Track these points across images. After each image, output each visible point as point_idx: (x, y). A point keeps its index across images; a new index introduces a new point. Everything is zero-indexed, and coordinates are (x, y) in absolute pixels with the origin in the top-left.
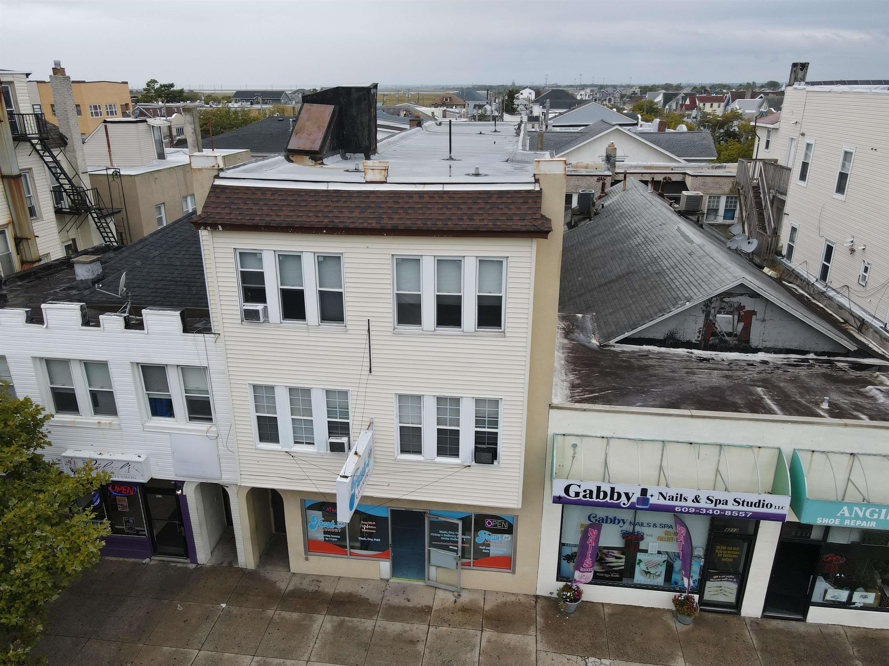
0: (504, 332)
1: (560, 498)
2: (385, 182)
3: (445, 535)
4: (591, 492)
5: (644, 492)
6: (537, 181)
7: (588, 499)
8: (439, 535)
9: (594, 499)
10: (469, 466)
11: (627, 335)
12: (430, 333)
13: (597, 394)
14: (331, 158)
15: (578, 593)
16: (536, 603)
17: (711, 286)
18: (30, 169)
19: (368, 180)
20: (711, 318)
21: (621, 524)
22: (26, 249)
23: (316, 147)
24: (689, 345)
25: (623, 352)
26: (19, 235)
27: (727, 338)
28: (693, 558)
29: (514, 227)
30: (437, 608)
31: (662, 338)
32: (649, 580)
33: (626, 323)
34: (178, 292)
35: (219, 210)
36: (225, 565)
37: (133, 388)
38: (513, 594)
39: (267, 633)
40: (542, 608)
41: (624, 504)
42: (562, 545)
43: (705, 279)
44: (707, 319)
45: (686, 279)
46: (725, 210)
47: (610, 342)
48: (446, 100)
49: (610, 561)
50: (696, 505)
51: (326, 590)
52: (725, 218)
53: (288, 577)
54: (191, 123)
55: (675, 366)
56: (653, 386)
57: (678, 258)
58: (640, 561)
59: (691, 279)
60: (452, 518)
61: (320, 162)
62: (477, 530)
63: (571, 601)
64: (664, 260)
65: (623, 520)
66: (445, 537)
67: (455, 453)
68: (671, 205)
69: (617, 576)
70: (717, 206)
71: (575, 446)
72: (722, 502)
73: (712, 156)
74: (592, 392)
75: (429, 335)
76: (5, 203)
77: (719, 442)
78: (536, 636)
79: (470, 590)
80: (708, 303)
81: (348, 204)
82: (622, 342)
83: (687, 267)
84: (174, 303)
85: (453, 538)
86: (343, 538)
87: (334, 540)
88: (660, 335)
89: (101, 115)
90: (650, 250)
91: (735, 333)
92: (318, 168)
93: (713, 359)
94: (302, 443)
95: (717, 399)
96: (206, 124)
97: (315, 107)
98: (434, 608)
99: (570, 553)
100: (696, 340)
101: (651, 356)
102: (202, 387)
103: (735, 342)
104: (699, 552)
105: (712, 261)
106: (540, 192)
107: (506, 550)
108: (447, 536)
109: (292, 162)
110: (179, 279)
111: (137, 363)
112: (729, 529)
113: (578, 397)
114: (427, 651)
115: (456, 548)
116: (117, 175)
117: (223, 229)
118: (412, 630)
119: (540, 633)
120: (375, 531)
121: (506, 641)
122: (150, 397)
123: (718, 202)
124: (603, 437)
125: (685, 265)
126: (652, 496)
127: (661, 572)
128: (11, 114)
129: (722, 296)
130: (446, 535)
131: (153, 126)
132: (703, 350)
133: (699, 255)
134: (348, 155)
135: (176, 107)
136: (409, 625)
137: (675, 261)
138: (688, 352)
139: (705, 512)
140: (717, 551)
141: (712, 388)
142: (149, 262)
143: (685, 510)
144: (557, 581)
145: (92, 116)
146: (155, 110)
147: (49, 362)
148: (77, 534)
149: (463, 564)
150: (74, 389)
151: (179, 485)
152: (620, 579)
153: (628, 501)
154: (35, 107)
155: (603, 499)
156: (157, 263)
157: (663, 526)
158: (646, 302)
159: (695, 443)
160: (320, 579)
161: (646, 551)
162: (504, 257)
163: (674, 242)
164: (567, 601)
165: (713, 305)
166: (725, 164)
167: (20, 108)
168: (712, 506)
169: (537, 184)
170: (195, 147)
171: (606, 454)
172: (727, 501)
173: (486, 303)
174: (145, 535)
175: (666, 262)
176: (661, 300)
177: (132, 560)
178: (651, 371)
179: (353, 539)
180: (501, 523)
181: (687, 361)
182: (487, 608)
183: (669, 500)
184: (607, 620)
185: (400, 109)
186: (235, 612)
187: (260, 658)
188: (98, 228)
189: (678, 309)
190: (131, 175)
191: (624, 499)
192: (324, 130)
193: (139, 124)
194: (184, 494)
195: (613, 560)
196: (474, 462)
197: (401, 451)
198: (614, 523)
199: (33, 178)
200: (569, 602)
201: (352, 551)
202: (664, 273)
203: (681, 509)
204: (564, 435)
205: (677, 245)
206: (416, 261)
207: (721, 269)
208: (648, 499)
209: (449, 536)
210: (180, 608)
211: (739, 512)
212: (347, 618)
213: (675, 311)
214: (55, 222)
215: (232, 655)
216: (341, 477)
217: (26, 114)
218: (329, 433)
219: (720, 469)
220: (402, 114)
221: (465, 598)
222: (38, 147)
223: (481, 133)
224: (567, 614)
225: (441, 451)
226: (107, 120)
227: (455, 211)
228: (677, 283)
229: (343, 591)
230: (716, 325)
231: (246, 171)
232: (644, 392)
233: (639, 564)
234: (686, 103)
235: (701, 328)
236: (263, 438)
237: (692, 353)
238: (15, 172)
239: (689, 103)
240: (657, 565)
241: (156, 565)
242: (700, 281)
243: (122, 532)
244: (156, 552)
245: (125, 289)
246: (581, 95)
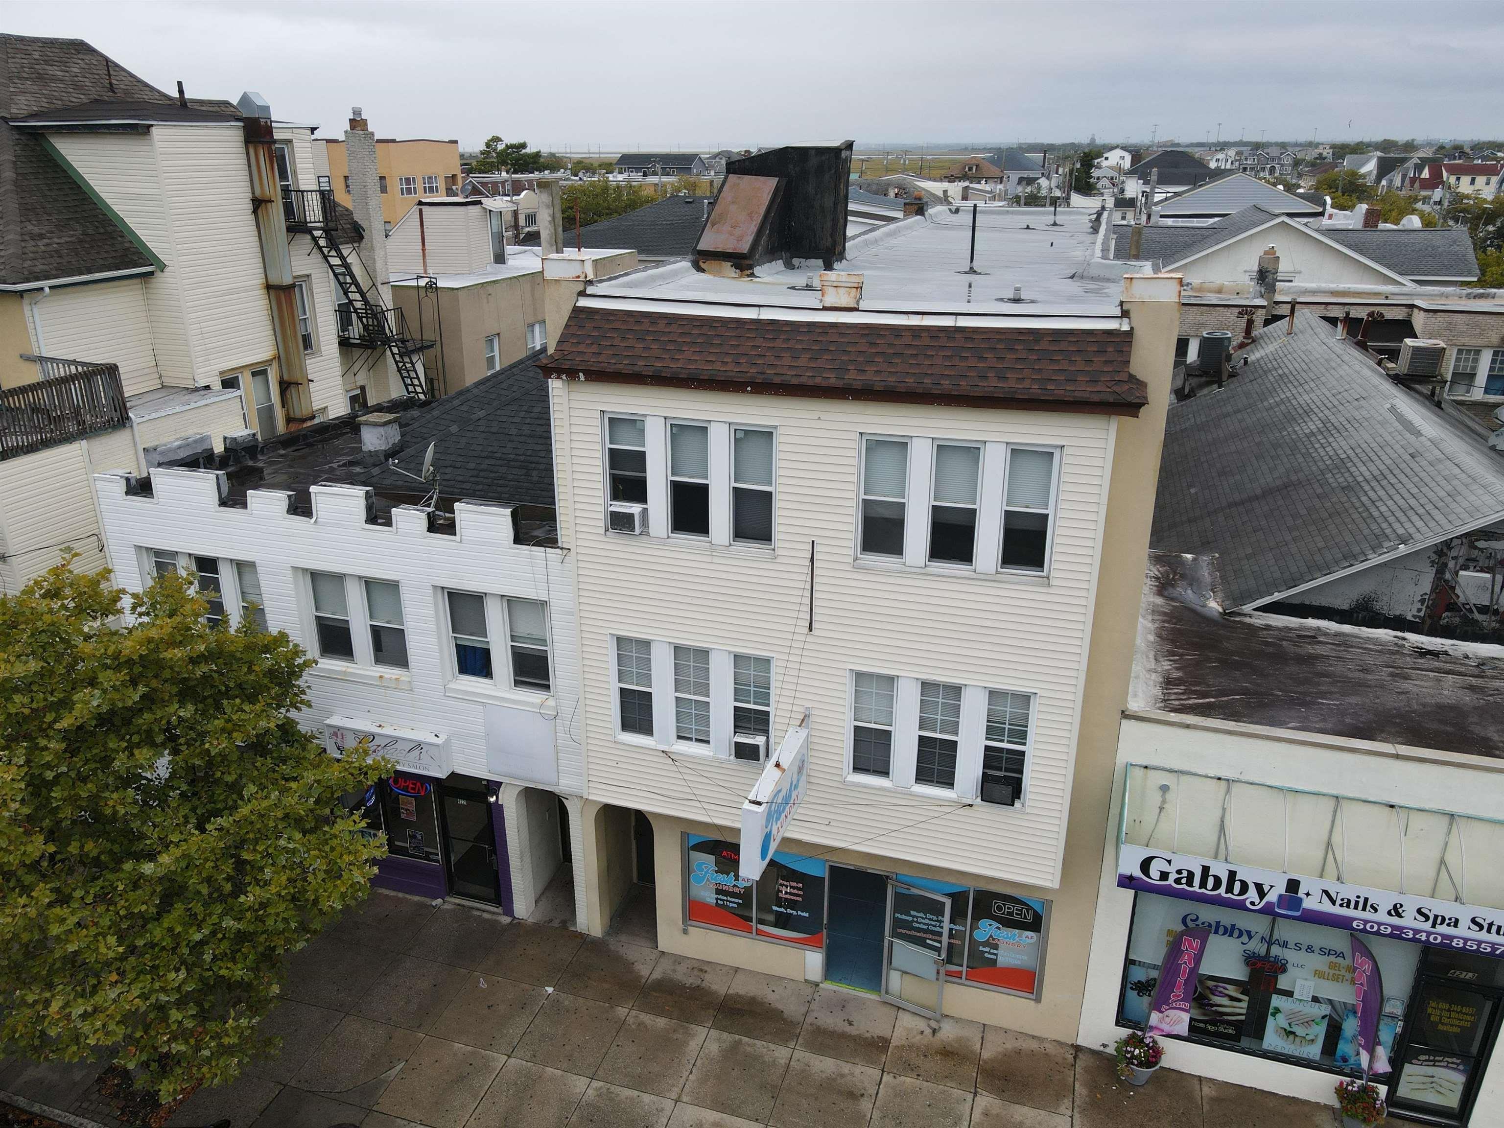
0: (1048, 578)
1: (1131, 878)
2: (856, 309)
3: (920, 920)
4: (1191, 875)
5: (1293, 885)
6: (1125, 314)
7: (1184, 886)
8: (910, 919)
9: (1196, 888)
10: (971, 805)
11: (1277, 596)
12: (918, 570)
13: (1213, 700)
14: (767, 265)
15: (1154, 1055)
16: (1075, 1058)
17: (1452, 517)
18: (308, 276)
19: (827, 305)
20: (1448, 576)
21: (1245, 938)
22: (294, 399)
23: (744, 247)
24: (1399, 623)
25: (1268, 627)
26: (286, 377)
27: (1477, 616)
28: (1382, 1017)
29: (1076, 394)
30: (897, 1044)
31: (1345, 607)
32: (1293, 1047)
33: (1277, 575)
34: (510, 477)
35: (581, 348)
36: (556, 924)
37: (433, 627)
38: (1034, 1037)
39: (614, 1047)
40: (1086, 1070)
41: (1252, 903)
42: (1129, 962)
43: (1440, 504)
44: (1439, 579)
45: (1401, 502)
46: (1489, 375)
47: (1243, 607)
48: (970, 169)
49: (1219, 1003)
50: (1395, 921)
51: (714, 987)
52: (1487, 391)
53: (653, 957)
54: (548, 207)
55: (1370, 660)
56: (1323, 694)
57: (1389, 462)
58: (1277, 1010)
59: (1413, 502)
60: (933, 891)
61: (749, 272)
62: (976, 918)
63: (1140, 1064)
64: (1360, 464)
65: (1249, 933)
66: (920, 923)
67: (947, 781)
68: (1379, 363)
69: (1231, 1031)
70: (1474, 368)
71: (1164, 789)
72: (1447, 921)
73: (1470, 274)
74: (1204, 695)
75: (915, 573)
76: (270, 327)
77: (1449, 808)
78: (1072, 1117)
79: (957, 1020)
80: (1442, 550)
81: (791, 344)
82: (1265, 609)
83: (1405, 480)
84: (503, 495)
85: (935, 926)
86: (747, 904)
87: (731, 905)
88: (1343, 603)
89: (415, 193)
90: (1333, 444)
91: (1496, 607)
92: (744, 283)
93: (1446, 653)
94: (690, 739)
95: (1449, 729)
96: (571, 208)
97: (747, 181)
98: (894, 1043)
99: (1143, 979)
100: (1414, 616)
101: (1321, 639)
102: (536, 633)
103: (1493, 624)
104: (1395, 1007)
105: (1457, 471)
106: (1130, 333)
107: (1025, 958)
108: (924, 921)
109: (703, 271)
110: (512, 457)
111: (443, 588)
112: (1458, 972)
113: (1177, 703)
114: (877, 1114)
115: (938, 945)
116: (431, 287)
117: (587, 380)
118: (852, 1074)
119: (1080, 1113)
120: (800, 899)
121: (1018, 1118)
122: (458, 642)
123: (1476, 361)
124: (1219, 779)
125: (1402, 477)
126: (1308, 894)
127: (1316, 1036)
128: (286, 190)
129: (1471, 537)
130: (922, 920)
131: (490, 211)
132: (1427, 635)
133: (1431, 458)
134: (796, 261)
135: (527, 181)
136: (849, 1066)
137: (1382, 467)
138: (1396, 637)
139: (1411, 936)
140: (1429, 1010)
141: (1440, 707)
142: (471, 428)
143: (1372, 927)
144: (1117, 1024)
145: (403, 194)
146: (495, 184)
147: (316, 576)
148: (339, 849)
149: (948, 974)
150: (347, 621)
151: (493, 787)
152: (1237, 1038)
153: (1261, 898)
154: (322, 180)
155: (1212, 890)
156: (482, 429)
157: (1326, 952)
158: (1318, 539)
159: (1401, 807)
160: (705, 968)
161: (1289, 994)
162: (1056, 447)
163: (1381, 431)
164: (1133, 1064)
165: (1453, 553)
166: (1494, 290)
167: (300, 181)
168: (1427, 926)
169: (1126, 320)
170: (551, 245)
171: (1224, 809)
172: (1457, 921)
173: (1020, 525)
174: (438, 861)
175: (1363, 469)
176: (1349, 538)
177: (417, 898)
178: (1320, 667)
179: (763, 907)
180: (1021, 910)
181: (1393, 653)
182: (986, 1055)
183: (1341, 905)
184: (1206, 1107)
185: (888, 184)
186: (567, 1003)
187: (602, 1084)
188: (399, 370)
189: (1383, 556)
190: (453, 289)
191: (1252, 894)
192: (758, 219)
193: (470, 207)
194: (500, 803)
195: (1225, 1001)
196: (979, 799)
197: (854, 768)
198: (1231, 935)
199: (311, 290)
200: (1137, 1066)
201: (761, 927)
202: (1357, 488)
203: (1365, 925)
204: (1146, 767)
205: (1389, 438)
206: (902, 446)
207: (1474, 487)
208: (1301, 900)
209: (927, 921)
210: (483, 985)
211: (1480, 943)
212: (747, 1039)
213: (1375, 560)
214: (338, 360)
215: (559, 1072)
216: (750, 802)
217: (307, 191)
218: (736, 726)
219: (1449, 858)
220: (892, 193)
221: (948, 1032)
222: (322, 242)
223: (1028, 228)
224: (1133, 1087)
225: (923, 775)
226: (423, 200)
227: (972, 362)
228: (1383, 509)
229: (742, 992)
230: (1458, 591)
231: (629, 285)
232: (1304, 704)
233: (1274, 1015)
234: (1423, 176)
235: (1426, 594)
236: (627, 725)
237: (1404, 639)
238: (287, 280)
239: (1428, 176)
240: (1309, 1022)
241: (453, 910)
242: (1429, 507)
243: (403, 851)
244: (452, 891)
245: (431, 468)
246: (1218, 160)
